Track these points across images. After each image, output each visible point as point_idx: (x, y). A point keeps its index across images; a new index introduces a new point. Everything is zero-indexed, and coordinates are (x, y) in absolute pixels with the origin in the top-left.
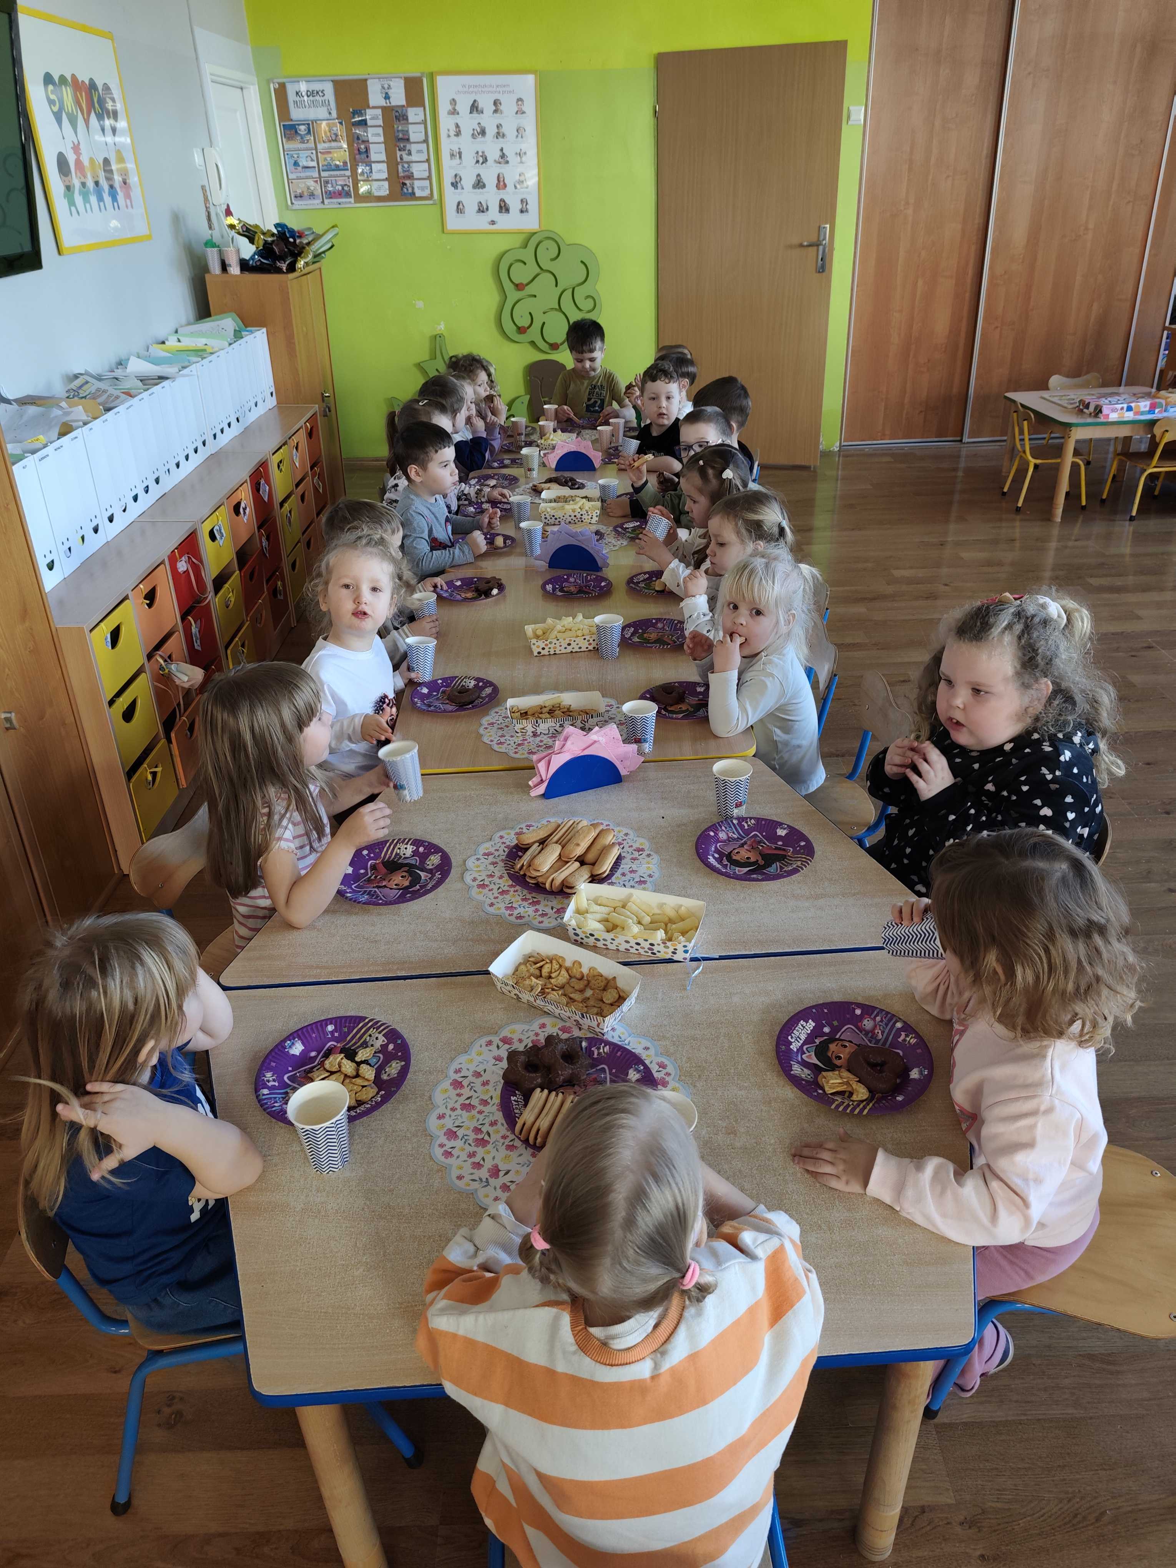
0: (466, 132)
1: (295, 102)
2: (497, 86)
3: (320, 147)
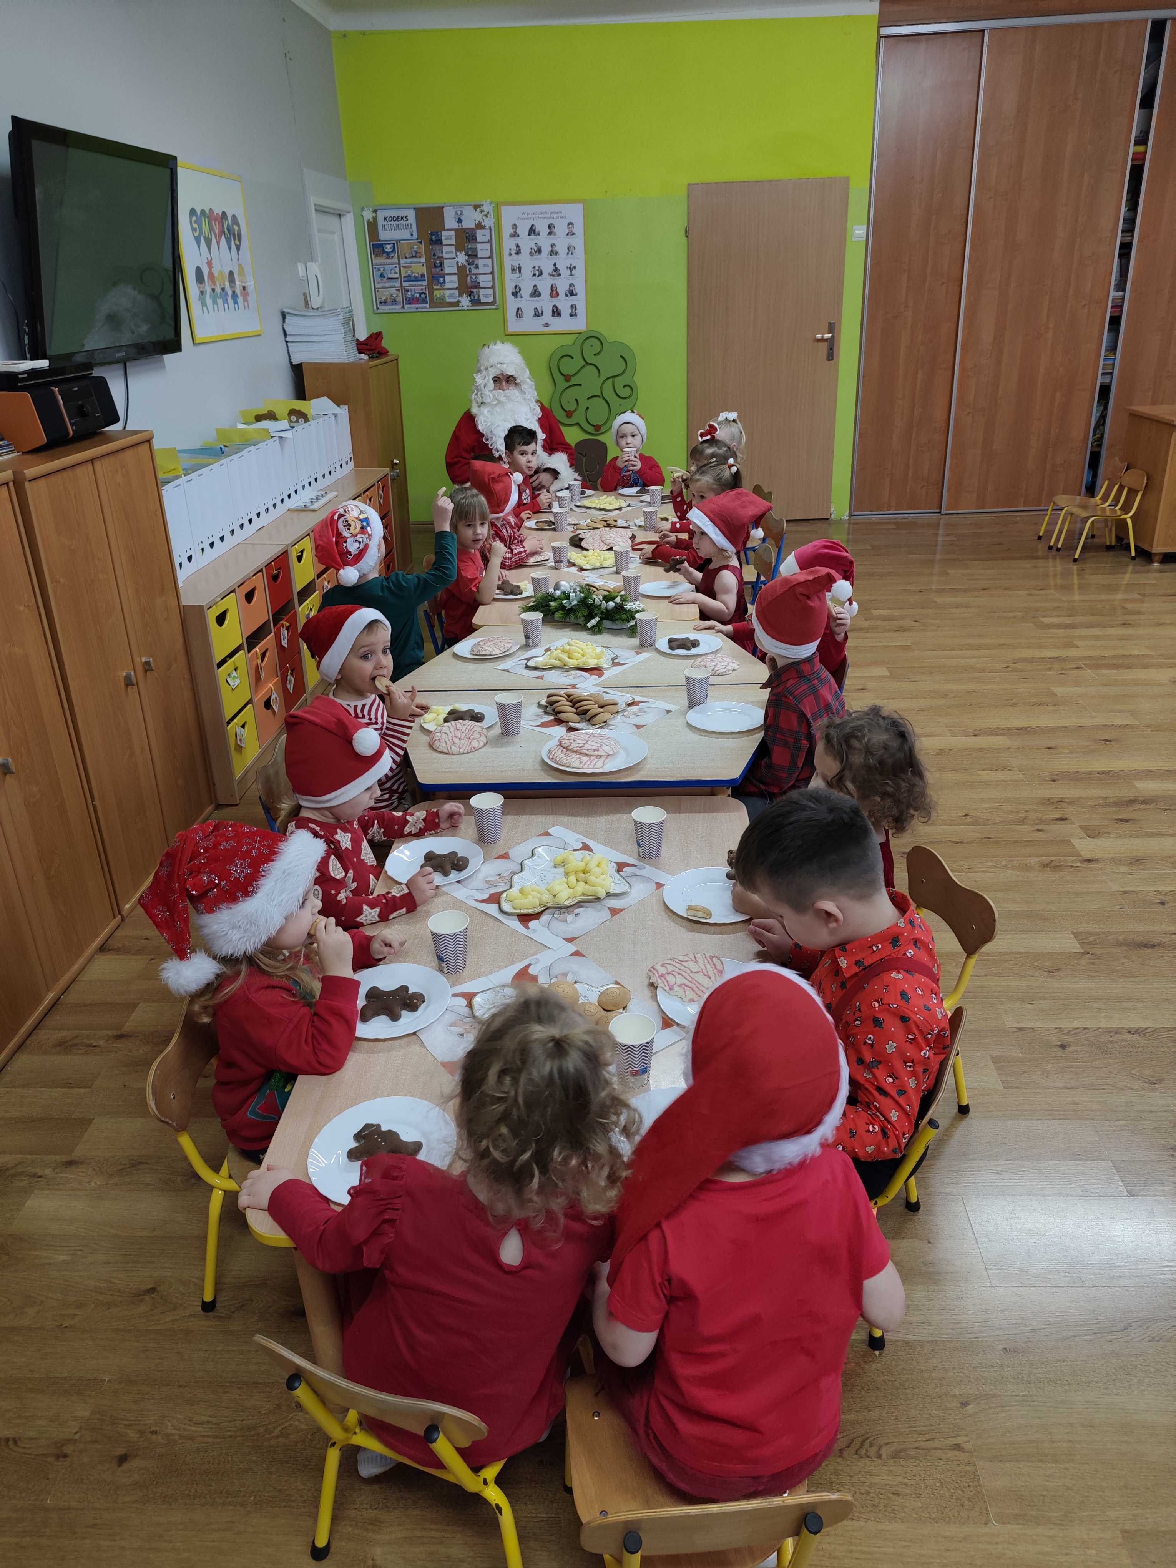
0: (525, 250)
1: (384, 226)
2: (552, 213)
3: (402, 261)
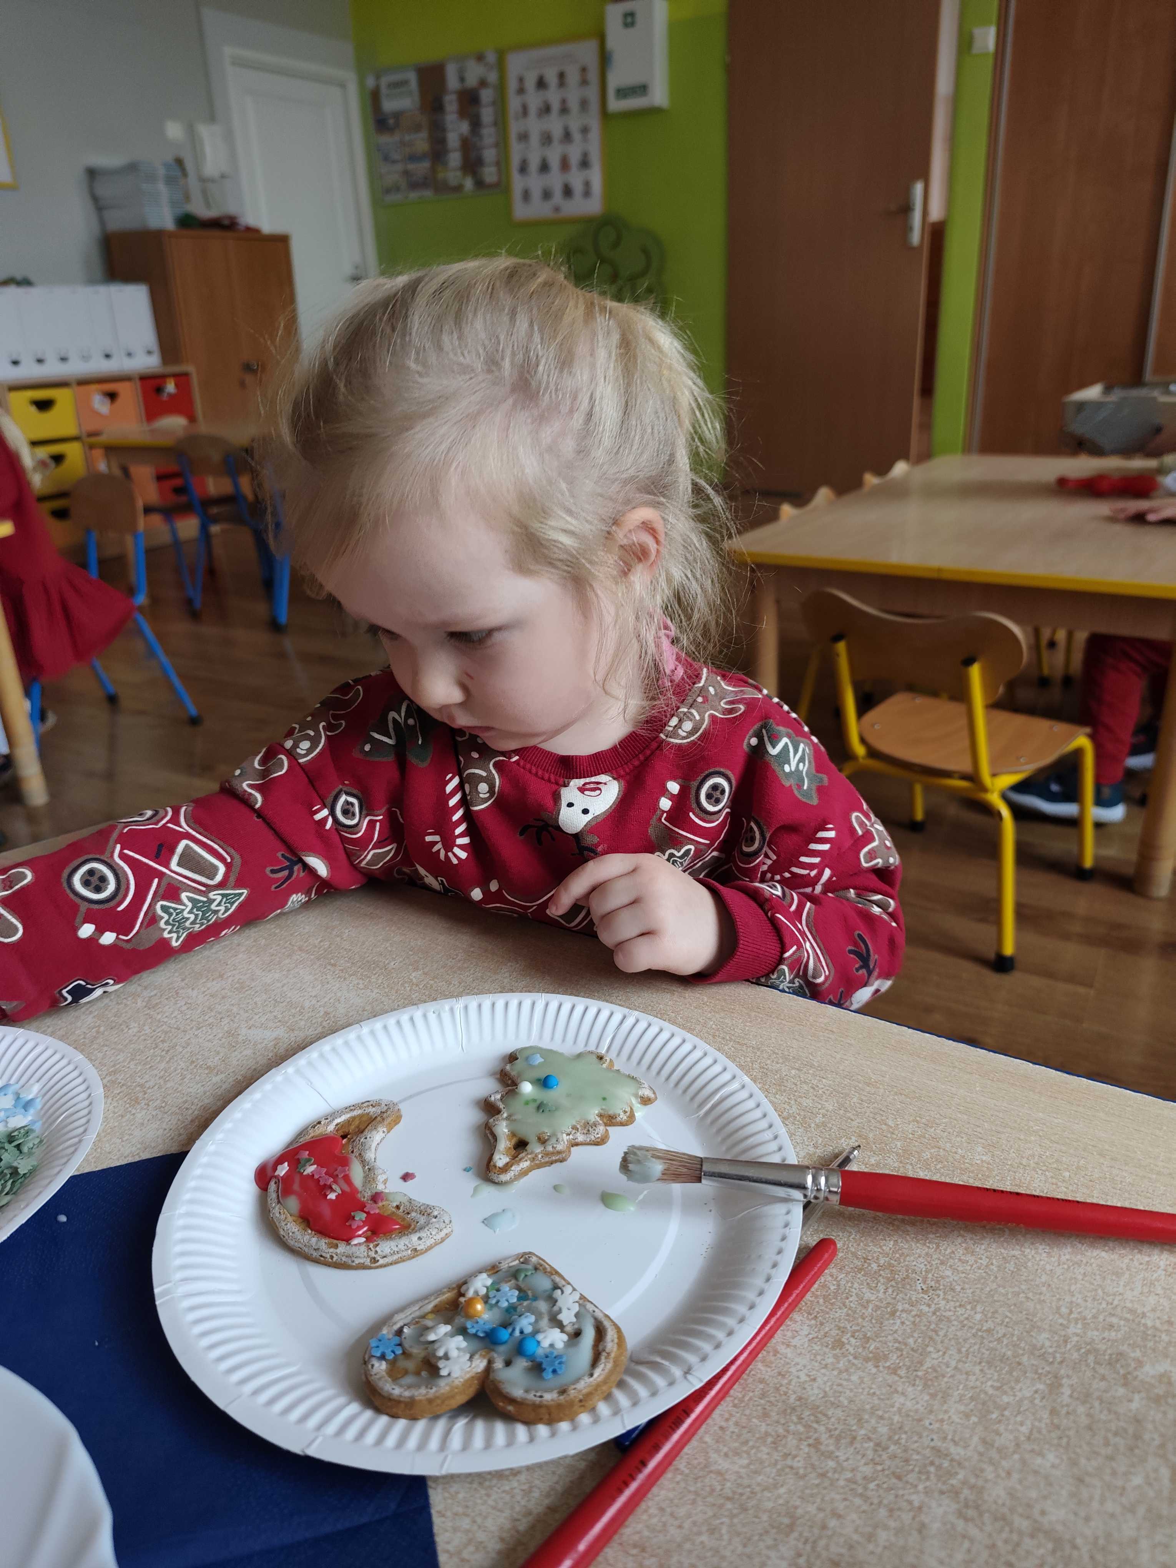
0: (533, 110)
1: (387, 95)
2: (562, 57)
3: (405, 138)
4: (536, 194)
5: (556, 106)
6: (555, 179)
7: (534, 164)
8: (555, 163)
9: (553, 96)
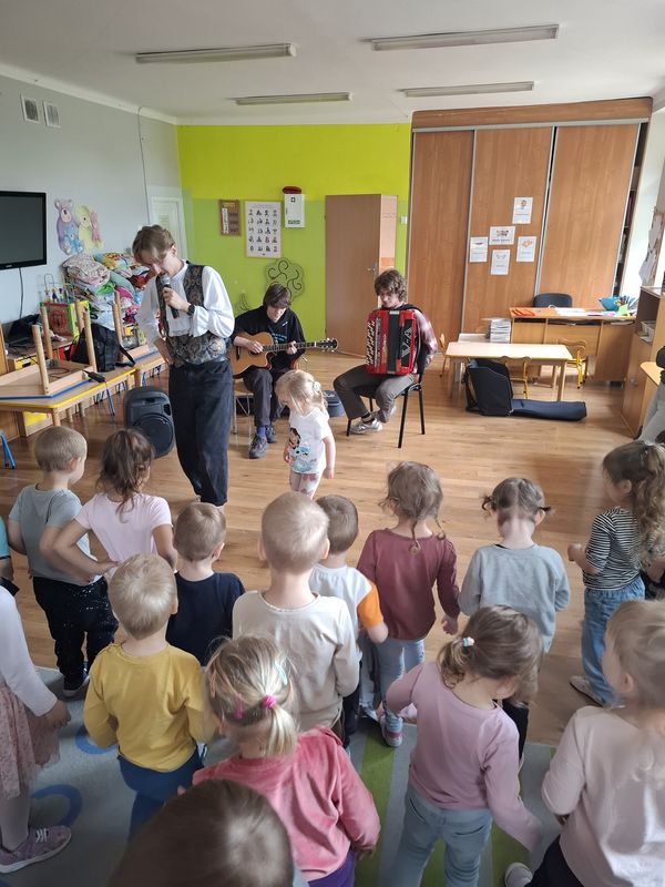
0: (255, 221)
2: (266, 206)
4: (256, 248)
5: (264, 221)
6: (263, 245)
7: (255, 239)
8: (263, 240)
9: (263, 218)
